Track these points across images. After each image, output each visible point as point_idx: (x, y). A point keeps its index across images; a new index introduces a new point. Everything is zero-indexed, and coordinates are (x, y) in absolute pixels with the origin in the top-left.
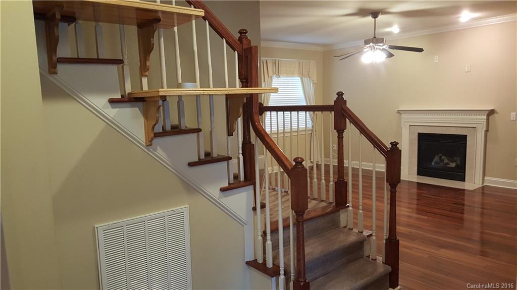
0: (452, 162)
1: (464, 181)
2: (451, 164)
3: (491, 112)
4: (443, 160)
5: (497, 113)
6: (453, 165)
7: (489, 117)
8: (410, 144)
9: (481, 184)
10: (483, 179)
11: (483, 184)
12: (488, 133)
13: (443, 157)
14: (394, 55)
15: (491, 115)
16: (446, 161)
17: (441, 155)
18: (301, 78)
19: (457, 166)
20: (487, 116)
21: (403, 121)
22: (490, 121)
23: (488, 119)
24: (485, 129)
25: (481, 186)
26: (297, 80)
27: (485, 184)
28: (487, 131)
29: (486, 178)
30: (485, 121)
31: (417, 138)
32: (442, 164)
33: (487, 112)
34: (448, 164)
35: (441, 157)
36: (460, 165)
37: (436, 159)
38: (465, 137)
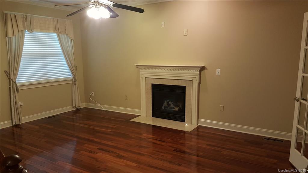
0: (176, 106)
1: (185, 122)
2: (175, 108)
3: (203, 69)
4: (170, 105)
5: (207, 69)
6: (177, 109)
7: (201, 72)
8: (146, 92)
9: (196, 124)
10: (198, 121)
11: (197, 125)
12: (200, 85)
13: (170, 103)
14: (118, 16)
15: (203, 70)
16: (172, 106)
17: (169, 100)
18: (58, 35)
19: (179, 109)
20: (199, 72)
21: (141, 74)
22: (201, 76)
23: (200, 74)
24: (198, 82)
25: (196, 126)
26: (54, 36)
27: (198, 125)
28: (199, 83)
29: (200, 120)
30: (198, 75)
31: (151, 88)
32: (169, 108)
33: (200, 68)
34: (173, 108)
35: (168, 102)
36: (181, 109)
37: (165, 103)
38: (184, 88)
